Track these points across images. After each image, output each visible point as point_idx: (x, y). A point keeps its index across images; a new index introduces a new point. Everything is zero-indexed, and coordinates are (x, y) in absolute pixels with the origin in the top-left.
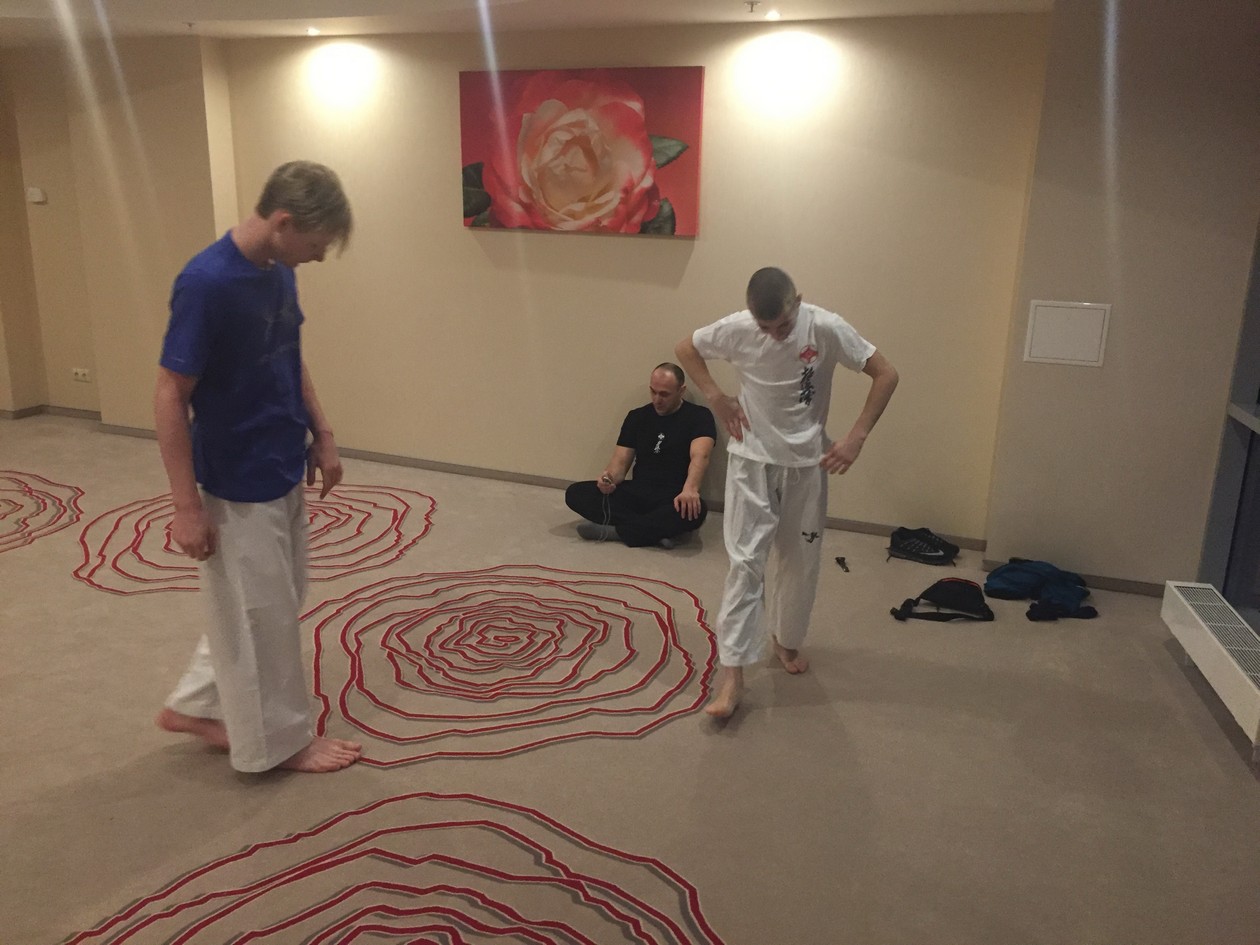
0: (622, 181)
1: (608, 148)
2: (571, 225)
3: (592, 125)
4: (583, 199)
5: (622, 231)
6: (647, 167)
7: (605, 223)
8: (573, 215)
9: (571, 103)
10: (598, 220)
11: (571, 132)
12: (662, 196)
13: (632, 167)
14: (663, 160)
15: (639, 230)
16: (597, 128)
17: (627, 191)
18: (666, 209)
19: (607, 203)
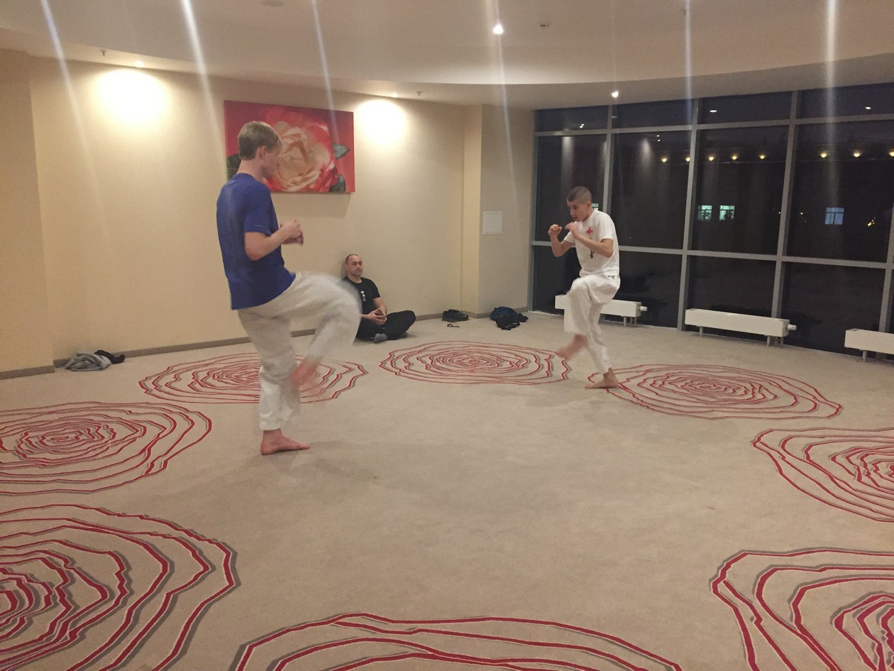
0: (320, 166)
1: (312, 149)
2: (294, 188)
3: (304, 136)
4: (301, 175)
5: (321, 191)
6: (331, 159)
7: (312, 187)
8: (295, 183)
9: (292, 124)
10: (308, 186)
11: (292, 139)
12: (339, 173)
13: (324, 158)
14: (339, 155)
15: (328, 190)
16: (306, 138)
17: (322, 170)
18: (341, 180)
19: (313, 176)
